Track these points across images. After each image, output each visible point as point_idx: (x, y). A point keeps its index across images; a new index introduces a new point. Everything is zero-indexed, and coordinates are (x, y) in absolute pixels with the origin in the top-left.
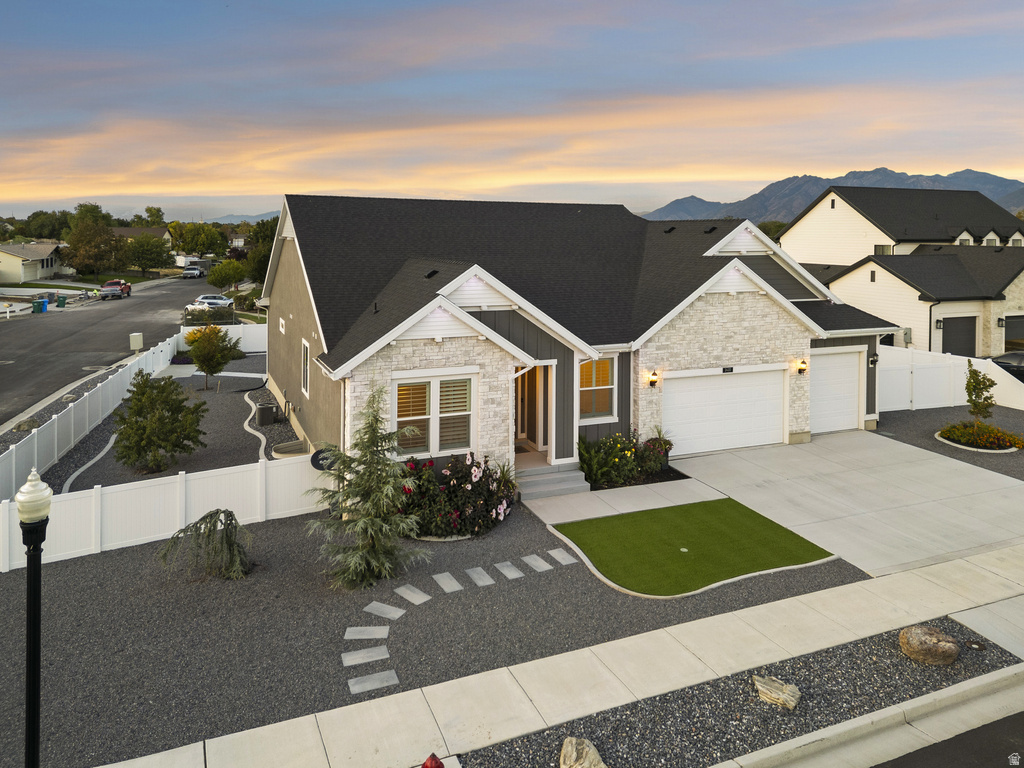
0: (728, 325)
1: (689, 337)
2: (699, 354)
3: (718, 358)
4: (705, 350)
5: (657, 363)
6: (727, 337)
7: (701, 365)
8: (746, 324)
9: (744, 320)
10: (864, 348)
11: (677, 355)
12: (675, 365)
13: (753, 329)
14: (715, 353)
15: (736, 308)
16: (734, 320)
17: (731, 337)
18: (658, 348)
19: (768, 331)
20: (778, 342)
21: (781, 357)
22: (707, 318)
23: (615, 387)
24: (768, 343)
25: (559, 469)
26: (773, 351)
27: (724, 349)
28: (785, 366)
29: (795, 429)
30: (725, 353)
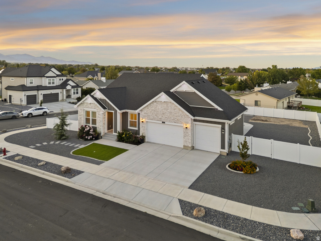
0: (163, 110)
1: (152, 112)
2: (155, 116)
3: (160, 119)
4: (157, 116)
5: (144, 117)
6: (163, 113)
7: (156, 120)
8: (169, 111)
9: (168, 109)
10: (220, 126)
11: (149, 116)
12: (149, 118)
13: (171, 113)
14: (160, 117)
15: (166, 106)
16: (165, 109)
17: (164, 114)
18: (145, 113)
19: (176, 114)
20: (179, 118)
21: (180, 122)
22: (157, 108)
23: (137, 121)
24: (176, 117)
25: (114, 135)
26: (177, 120)
27: (162, 117)
28: (182, 125)
29: (185, 145)
30: (162, 118)
